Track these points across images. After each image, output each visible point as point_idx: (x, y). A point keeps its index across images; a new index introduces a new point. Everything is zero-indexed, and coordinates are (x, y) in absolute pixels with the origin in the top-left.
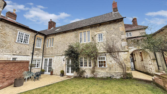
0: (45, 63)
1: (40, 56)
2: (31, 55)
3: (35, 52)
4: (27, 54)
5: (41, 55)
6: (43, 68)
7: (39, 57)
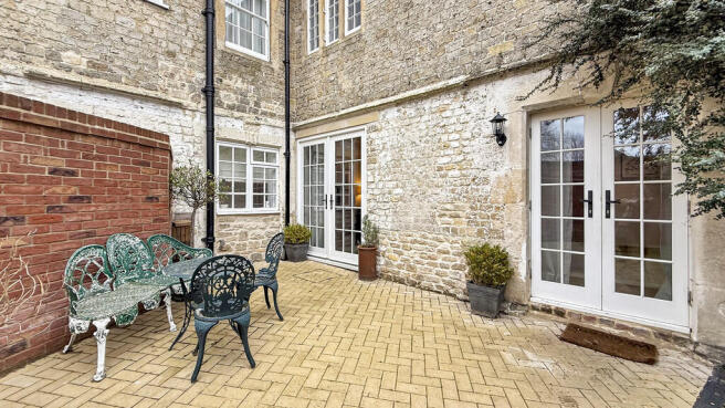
0: (306, 181)
1: (271, 121)
2: (193, 105)
3: (228, 88)
4: (165, 91)
5: (272, 115)
6: (299, 219)
7: (264, 130)
